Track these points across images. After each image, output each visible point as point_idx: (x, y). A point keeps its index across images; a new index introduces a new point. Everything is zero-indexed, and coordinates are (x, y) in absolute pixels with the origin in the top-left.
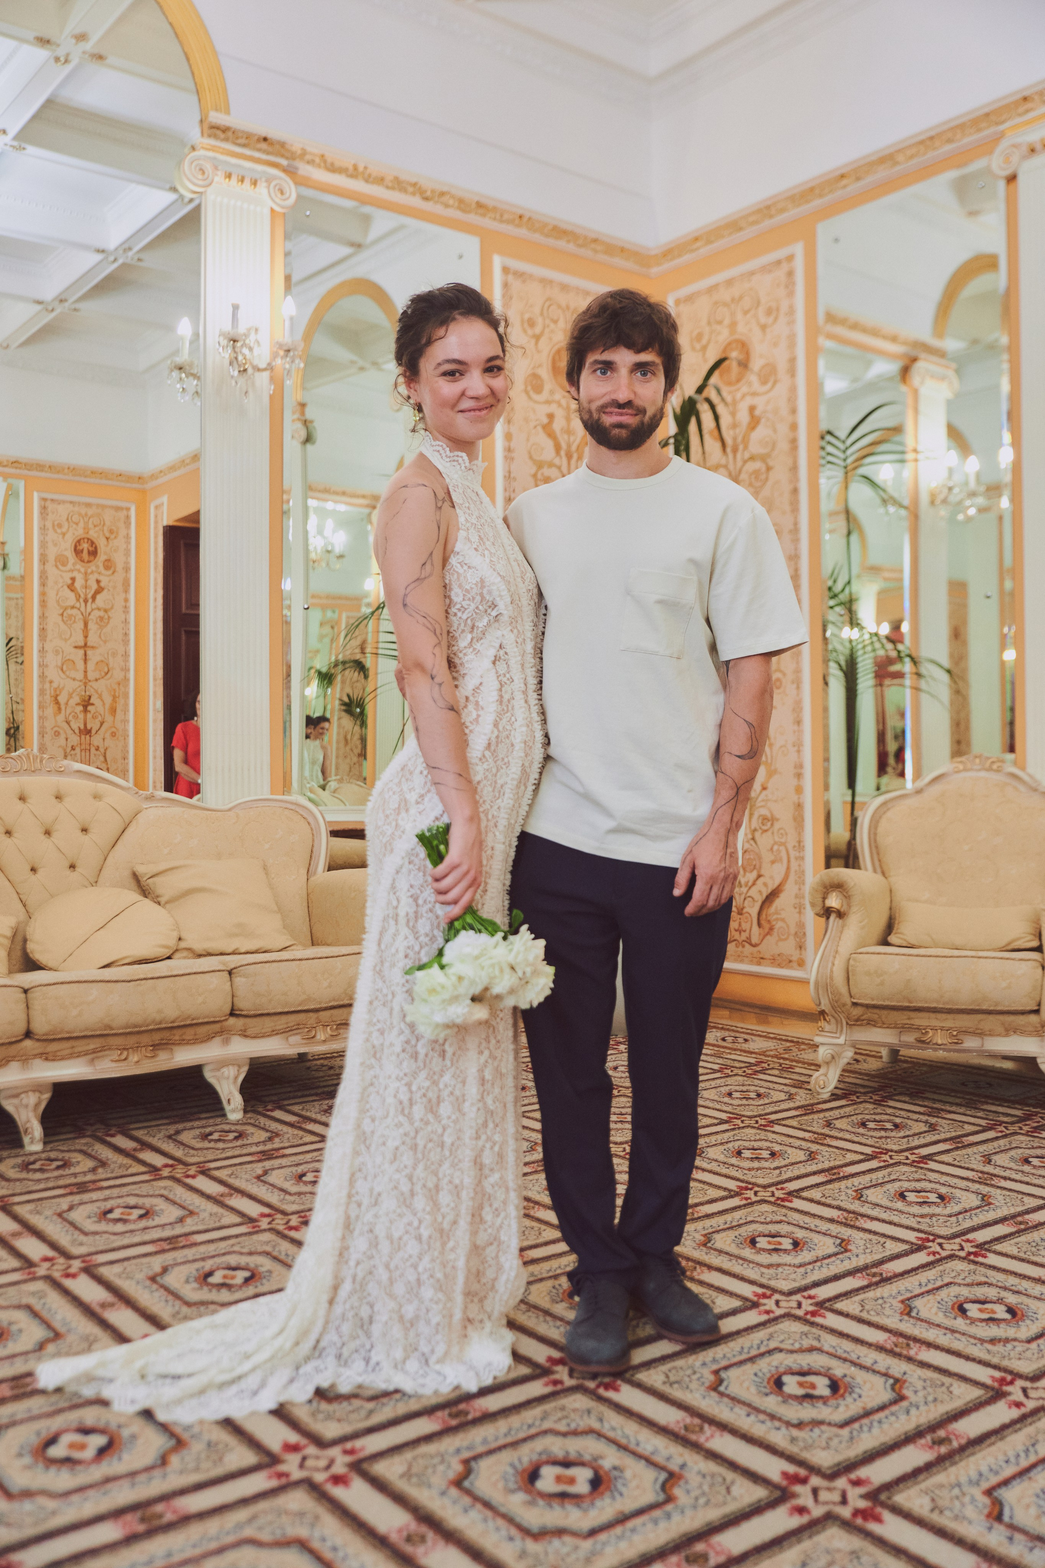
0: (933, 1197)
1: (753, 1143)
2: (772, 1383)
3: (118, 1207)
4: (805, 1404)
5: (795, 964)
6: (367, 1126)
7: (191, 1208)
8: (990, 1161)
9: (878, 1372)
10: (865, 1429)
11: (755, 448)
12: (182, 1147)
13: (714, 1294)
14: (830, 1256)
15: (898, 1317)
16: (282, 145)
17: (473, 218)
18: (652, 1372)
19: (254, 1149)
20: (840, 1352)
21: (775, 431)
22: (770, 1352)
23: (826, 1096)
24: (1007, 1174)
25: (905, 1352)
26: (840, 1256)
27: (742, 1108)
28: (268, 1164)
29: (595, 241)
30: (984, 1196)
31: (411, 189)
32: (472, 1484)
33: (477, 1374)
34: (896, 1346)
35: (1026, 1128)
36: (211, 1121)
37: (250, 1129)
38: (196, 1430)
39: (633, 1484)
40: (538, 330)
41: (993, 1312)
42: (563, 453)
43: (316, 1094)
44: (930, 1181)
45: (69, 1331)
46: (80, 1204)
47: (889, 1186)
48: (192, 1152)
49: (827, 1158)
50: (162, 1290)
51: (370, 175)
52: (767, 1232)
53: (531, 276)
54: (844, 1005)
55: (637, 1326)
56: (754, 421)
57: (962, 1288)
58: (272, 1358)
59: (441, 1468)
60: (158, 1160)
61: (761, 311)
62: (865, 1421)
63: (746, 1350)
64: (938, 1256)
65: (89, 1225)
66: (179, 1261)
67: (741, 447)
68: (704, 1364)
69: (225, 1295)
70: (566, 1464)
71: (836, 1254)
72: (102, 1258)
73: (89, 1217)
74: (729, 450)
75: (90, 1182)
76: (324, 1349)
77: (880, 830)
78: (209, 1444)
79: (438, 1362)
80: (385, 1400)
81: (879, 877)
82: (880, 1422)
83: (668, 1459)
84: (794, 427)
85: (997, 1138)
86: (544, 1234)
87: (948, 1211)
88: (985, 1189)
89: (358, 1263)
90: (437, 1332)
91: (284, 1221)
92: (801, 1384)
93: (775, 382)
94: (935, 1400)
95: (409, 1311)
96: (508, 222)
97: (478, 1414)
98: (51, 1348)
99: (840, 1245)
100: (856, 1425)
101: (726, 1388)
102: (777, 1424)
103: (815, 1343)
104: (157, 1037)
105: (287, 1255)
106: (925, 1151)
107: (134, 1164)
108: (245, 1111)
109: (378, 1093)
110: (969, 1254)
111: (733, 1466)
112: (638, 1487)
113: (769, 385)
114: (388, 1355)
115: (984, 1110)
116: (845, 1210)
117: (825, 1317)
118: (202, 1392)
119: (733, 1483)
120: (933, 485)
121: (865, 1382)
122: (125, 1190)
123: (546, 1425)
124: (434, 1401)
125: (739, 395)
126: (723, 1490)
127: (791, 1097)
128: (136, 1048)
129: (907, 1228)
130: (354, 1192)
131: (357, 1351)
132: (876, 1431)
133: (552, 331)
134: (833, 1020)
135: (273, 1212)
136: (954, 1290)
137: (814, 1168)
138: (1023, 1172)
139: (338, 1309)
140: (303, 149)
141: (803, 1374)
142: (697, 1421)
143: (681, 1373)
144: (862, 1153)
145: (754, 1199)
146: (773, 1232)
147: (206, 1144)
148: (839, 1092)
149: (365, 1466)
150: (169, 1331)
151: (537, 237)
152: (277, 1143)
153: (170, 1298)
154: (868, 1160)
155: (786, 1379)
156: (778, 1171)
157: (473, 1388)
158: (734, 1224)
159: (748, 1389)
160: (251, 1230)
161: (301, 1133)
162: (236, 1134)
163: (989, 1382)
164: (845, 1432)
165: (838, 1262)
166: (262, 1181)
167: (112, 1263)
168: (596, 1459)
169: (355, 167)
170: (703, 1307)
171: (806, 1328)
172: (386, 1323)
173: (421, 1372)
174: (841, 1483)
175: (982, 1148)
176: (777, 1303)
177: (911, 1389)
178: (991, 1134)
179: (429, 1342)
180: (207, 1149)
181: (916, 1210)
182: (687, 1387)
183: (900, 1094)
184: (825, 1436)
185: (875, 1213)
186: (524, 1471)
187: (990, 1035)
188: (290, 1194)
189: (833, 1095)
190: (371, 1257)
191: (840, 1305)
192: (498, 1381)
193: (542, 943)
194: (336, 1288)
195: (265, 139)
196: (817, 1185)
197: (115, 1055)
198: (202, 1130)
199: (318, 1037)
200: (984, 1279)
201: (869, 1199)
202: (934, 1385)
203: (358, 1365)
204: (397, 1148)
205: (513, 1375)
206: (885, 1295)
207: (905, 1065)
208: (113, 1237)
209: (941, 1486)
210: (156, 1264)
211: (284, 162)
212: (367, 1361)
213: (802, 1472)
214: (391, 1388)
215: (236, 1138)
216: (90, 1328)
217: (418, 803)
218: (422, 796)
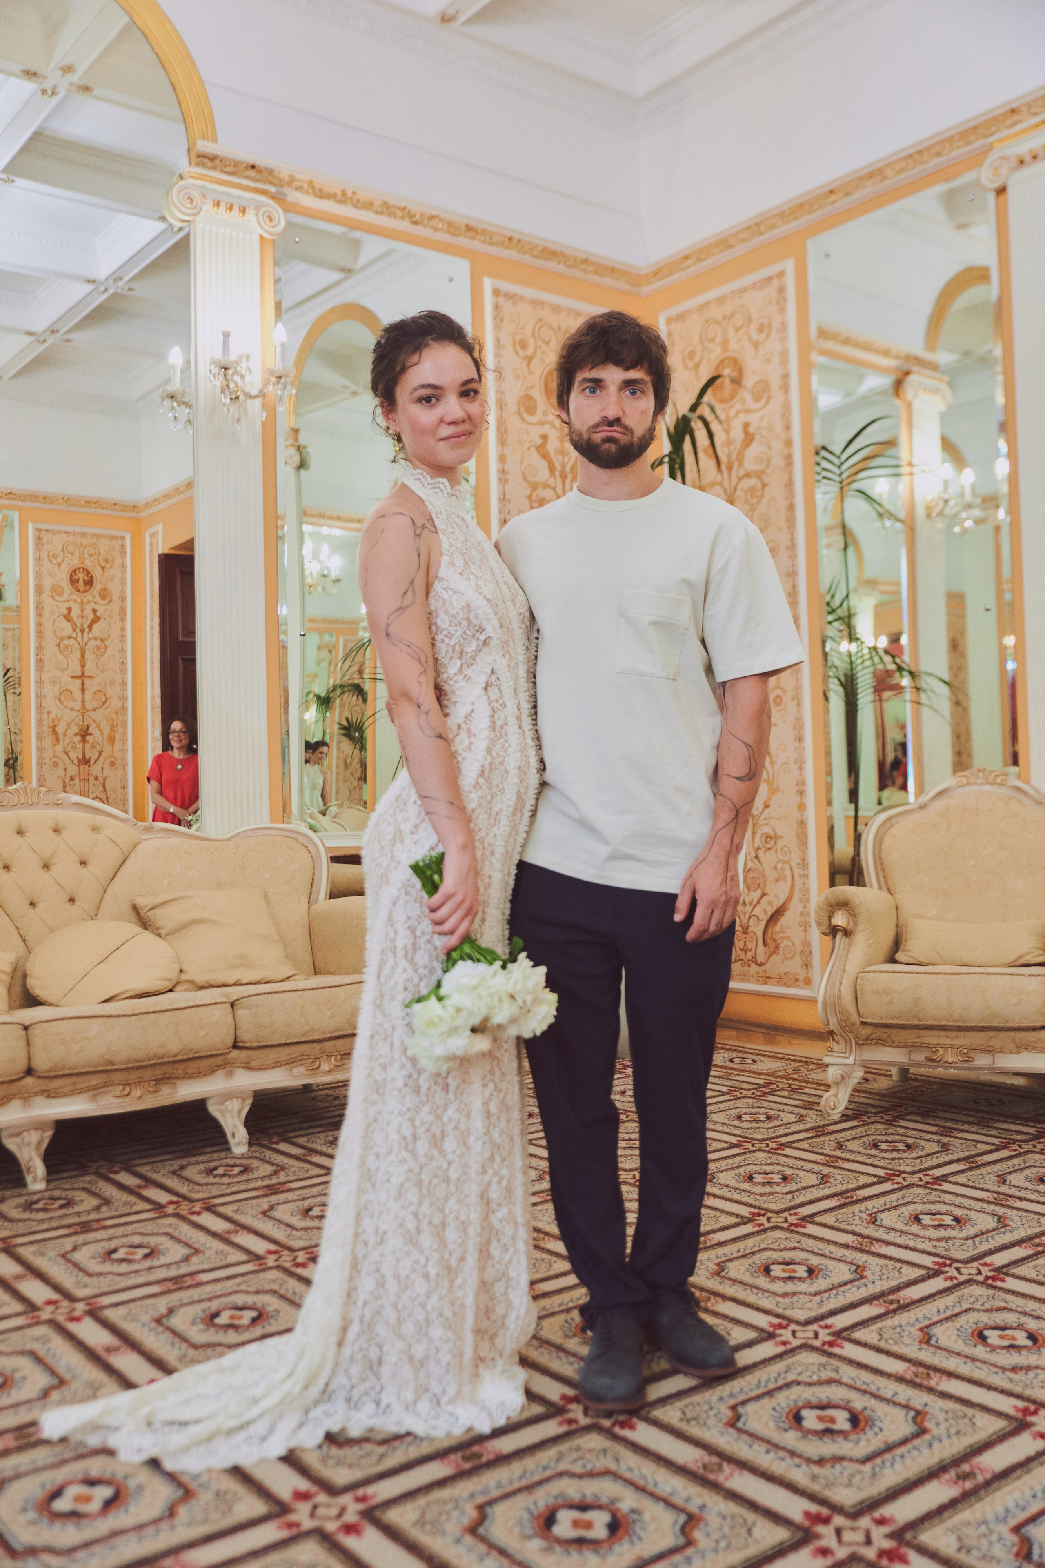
0: (948, 1220)
1: (764, 1167)
2: (791, 1417)
3: (123, 1246)
4: (825, 1439)
5: (801, 983)
6: (372, 1163)
7: (196, 1246)
8: (1005, 1181)
9: (899, 1405)
10: (888, 1464)
11: (749, 465)
12: (186, 1183)
13: (729, 1325)
14: (845, 1284)
15: (917, 1345)
16: (270, 172)
17: (462, 241)
18: (668, 1408)
19: (260, 1183)
20: (859, 1384)
21: (770, 448)
22: (788, 1385)
23: (836, 1117)
24: (1022, 1194)
25: (925, 1383)
26: (856, 1283)
27: (752, 1131)
28: (274, 1199)
29: (585, 261)
30: (1000, 1217)
31: (400, 214)
32: (487, 1530)
33: (490, 1414)
34: (916, 1376)
35: (1040, 1146)
36: (216, 1155)
37: (255, 1163)
38: (204, 1479)
39: (652, 1527)
40: (529, 352)
41: (1014, 1339)
42: (557, 474)
43: (321, 1126)
44: (945, 1203)
45: (74, 1377)
46: (85, 1244)
47: (903, 1209)
48: (197, 1188)
49: (839, 1182)
50: (168, 1333)
51: (358, 201)
52: (781, 1260)
53: (522, 297)
54: (853, 1025)
55: (652, 1360)
56: (749, 438)
57: (981, 1313)
58: (281, 1403)
59: (455, 1514)
60: (162, 1197)
61: (752, 327)
62: (888, 1456)
63: (763, 1384)
64: (955, 1282)
65: (94, 1266)
66: (185, 1301)
67: (736, 464)
68: (721, 1399)
69: (232, 1337)
70: (583, 1507)
71: (851, 1281)
72: (106, 1300)
73: (94, 1257)
74: (723, 467)
75: (93, 1221)
76: (334, 1392)
77: (884, 846)
78: (218, 1494)
79: (451, 1402)
80: (397, 1443)
81: (885, 893)
82: (902, 1456)
83: (687, 1500)
84: (789, 443)
85: (1011, 1157)
86: (555, 1266)
87: (964, 1234)
88: (1000, 1211)
89: (365, 1304)
90: (448, 1372)
91: (291, 1258)
92: (821, 1419)
93: (769, 398)
94: (958, 1433)
95: (419, 1351)
96: (497, 244)
97: (491, 1457)
98: (55, 1395)
99: (855, 1271)
100: (878, 1461)
101: (744, 1424)
102: (797, 1461)
103: (834, 1375)
104: (159, 1072)
105: (294, 1293)
106: (938, 1172)
107: (138, 1201)
108: (250, 1145)
109: (382, 1129)
110: (987, 1278)
111: (753, 1506)
112: (657, 1530)
113: (763, 402)
114: (399, 1397)
115: (997, 1128)
116: (859, 1235)
117: (842, 1347)
118: (210, 1439)
119: (754, 1524)
120: (929, 498)
121: (886, 1415)
122: (129, 1229)
123: (562, 1467)
124: (446, 1444)
125: (732, 413)
126: (744, 1531)
127: (801, 1119)
128: (139, 1083)
129: (923, 1252)
130: (360, 1231)
131: (366, 1393)
132: (898, 1466)
133: (544, 353)
134: (841, 1040)
135: (279, 1249)
136: (973, 1317)
137: (827, 1192)
138: (1038, 1192)
139: (347, 1351)
140: (291, 176)
141: (822, 1407)
142: (715, 1459)
143: (698, 1409)
144: (875, 1176)
145: (767, 1225)
146: (787, 1259)
147: (212, 1180)
148: (849, 1113)
149: (377, 1514)
150: (176, 1376)
151: (527, 259)
152: (282, 1177)
153: (176, 1340)
154: (882, 1183)
155: (805, 1413)
156: (790, 1196)
157: (486, 1429)
158: (748, 1251)
159: (766, 1424)
160: (256, 1268)
161: (307, 1166)
162: (241, 1169)
163: (1012, 1412)
164: (867, 1468)
165: (855, 1289)
166: (268, 1217)
167: (117, 1305)
168: (613, 1501)
169: (344, 193)
170: (717, 1339)
171: (823, 1359)
172: (396, 1364)
173: (433, 1413)
174: (865, 1522)
175: (996, 1168)
176: (794, 1333)
177: (933, 1421)
178: (1005, 1153)
179: (440, 1382)
180: (212, 1184)
181: (932, 1233)
182: (705, 1424)
183: (912, 1113)
184: (847, 1473)
185: (890, 1237)
186: (540, 1516)
187: (1001, 1052)
188: (297, 1230)
189: (843, 1115)
190: (378, 1298)
191: (857, 1335)
192: (512, 1421)
194: (344, 1330)
195: (253, 167)
196: (831, 1210)
197: (118, 1090)
198: (207, 1165)
199: (322, 1067)
200: (1003, 1304)
201: (884, 1223)
202: (956, 1417)
203: (369, 1407)
204: (402, 1185)
205: (527, 1415)
206: (904, 1323)
207: (915, 1084)
208: (117, 1279)
209: (968, 1524)
210: (162, 1305)
211: (272, 189)
212: (378, 1403)
213: (825, 1511)
214: (403, 1431)
215: (241, 1173)
216: (95, 1373)
217: (412, 833)
218: (416, 826)
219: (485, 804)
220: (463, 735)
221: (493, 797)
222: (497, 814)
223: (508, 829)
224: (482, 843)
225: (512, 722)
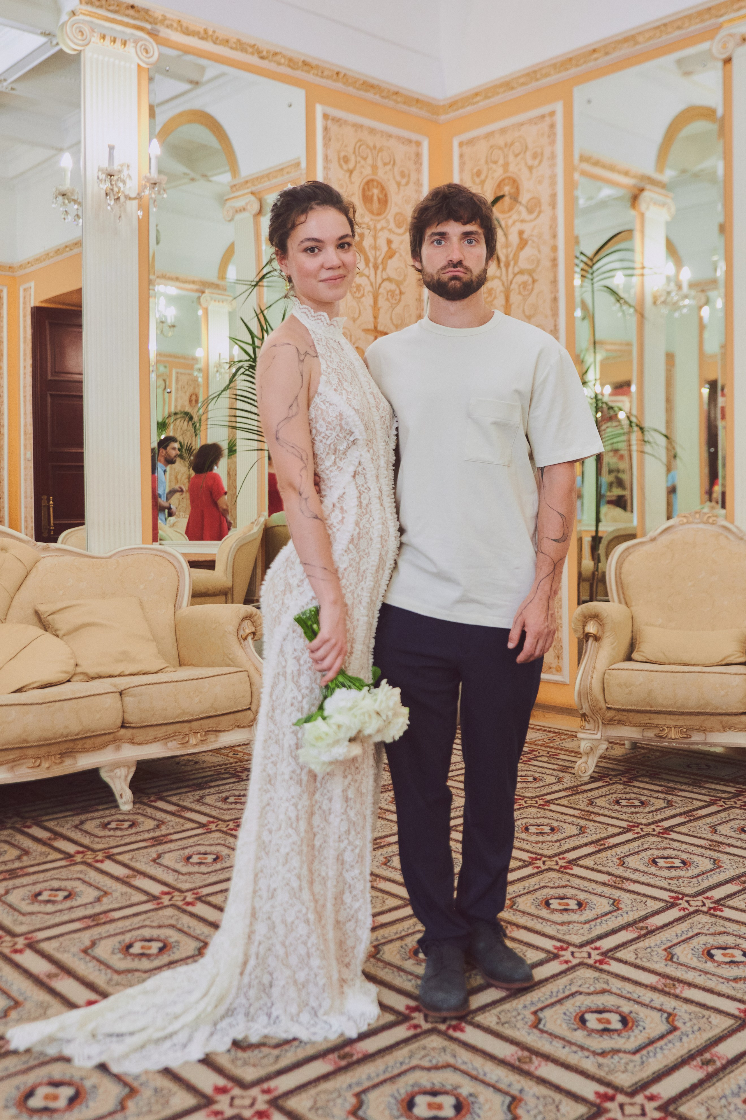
0: (677, 863)
1: (536, 820)
2: (577, 1020)
3: (46, 890)
4: (605, 1036)
5: (553, 670)
6: (266, 836)
7: (105, 889)
8: (716, 831)
9: (655, 1008)
10: (651, 1054)
11: (523, 264)
12: (88, 836)
13: (524, 948)
14: (606, 914)
15: (664, 963)
16: (147, 11)
17: (300, 74)
18: (487, 1014)
19: (146, 836)
20: (624, 993)
21: (539, 251)
22: (573, 995)
23: (586, 779)
24: (730, 841)
25: (672, 991)
26: (615, 914)
27: (523, 790)
28: (160, 848)
29: (396, 93)
30: (715, 860)
31: (250, 50)
32: (365, 1112)
33: (355, 1022)
34: (665, 986)
35: (739, 803)
36: (107, 812)
37: (140, 819)
38: (143, 1079)
39: (487, 1107)
40: (351, 165)
41: (733, 956)
42: (371, 265)
43: (188, 786)
44: (674, 849)
45: (25, 999)
46: (15, 888)
47: (643, 854)
48: (97, 839)
49: (594, 832)
50: (94, 961)
51: (217, 38)
52: (557, 895)
53: (346, 122)
54: (601, 709)
55: (470, 977)
56: (523, 243)
57: (708, 937)
58: (198, 1018)
59: (339, 1101)
60: (71, 848)
61: (529, 154)
62: (651, 1048)
63: (554, 994)
64: (687, 912)
65: (25, 907)
66: (104, 935)
67: (512, 263)
68: (525, 1007)
69: (145, 964)
70: (434, 1093)
71: (611, 912)
72: (41, 935)
73: (24, 900)
74: (502, 265)
75: (18, 869)
76: (235, 1009)
77: (624, 570)
78: (156, 1090)
79: (325, 1014)
80: (286, 1047)
81: (623, 606)
82: (661, 1048)
83: (510, 1085)
84: (554, 249)
85: (719, 812)
86: (387, 902)
87: (690, 874)
88: (715, 855)
89: (260, 943)
90: (324, 991)
91: (182, 898)
92: (600, 1021)
93: (540, 212)
94: (700, 1029)
95: (301, 976)
96: (328, 77)
97: (360, 1056)
98: (13, 1015)
99: (613, 904)
100: (644, 1052)
101: (544, 1025)
102: (586, 1053)
103: (605, 986)
104: (63, 748)
105: (189, 927)
106: (666, 824)
107: (52, 851)
108: (134, 803)
110: (710, 909)
111: (558, 1089)
112: (490, 1109)
113: (536, 214)
114: (285, 1011)
115: (706, 788)
116: (613, 875)
117: (609, 964)
118: (143, 1047)
119: (560, 1102)
120: (655, 289)
121: (646, 1017)
122: (48, 875)
123: (414, 1062)
124: (325, 1046)
125: (510, 222)
126: (553, 1108)
127: (560, 780)
128: (47, 757)
129: (661, 888)
131: (260, 1009)
132: (659, 1056)
133: (363, 167)
134: (591, 721)
135: (171, 890)
136: (702, 939)
137: (585, 840)
138: (741, 839)
139: (246, 979)
140: (163, 16)
141: (600, 1012)
142: (526, 1054)
143: (509, 1015)
144: (620, 827)
145: (543, 867)
146: (561, 895)
147: (107, 833)
148: (596, 775)
149: (280, 1102)
150: (111, 999)
151: (351, 90)
152: (163, 831)
153: (102, 967)
154: (625, 833)
155: (587, 1016)
156: (558, 844)
157: (353, 1033)
158: (531, 889)
159: (561, 1025)
160: (155, 906)
161: (182, 821)
162: (130, 823)
163: (737, 1013)
164: (637, 1057)
165: (614, 918)
166: (158, 863)
167: (49, 939)
168: (456, 1088)
169: (206, 31)
171: (597, 974)
172: (284, 986)
173: (312, 1022)
174: (639, 1099)
175: (709, 820)
176: (573, 953)
177: (681, 1021)
178: (714, 808)
179: (317, 998)
180: (109, 836)
181: (666, 873)
182: (515, 1026)
183: (642, 776)
184: (623, 1061)
185: (636, 876)
186: (403, 1100)
187: (712, 731)
188: (182, 874)
189: (591, 777)
190: (270, 938)
191: (619, 955)
192: (371, 1027)
193: (398, 691)
195: (133, 7)
196: (590, 855)
197: (31, 762)
198: (102, 820)
199: (191, 742)
200: (723, 929)
201: (630, 865)
202: (698, 1018)
203: (263, 1019)
205: (382, 1022)
206: (652, 945)
207: (643, 751)
208: (47, 917)
209: (712, 1098)
210: (86, 937)
211: (148, 26)
212: (269, 1015)
213: (610, 1092)
214: (290, 1037)
215: (131, 826)
216: (41, 996)
217: (299, 586)
218: (302, 581)
219: (354, 564)
220: (337, 511)
221: (360, 559)
222: (364, 572)
223: (372, 584)
224: (353, 595)
225: (375, 502)
